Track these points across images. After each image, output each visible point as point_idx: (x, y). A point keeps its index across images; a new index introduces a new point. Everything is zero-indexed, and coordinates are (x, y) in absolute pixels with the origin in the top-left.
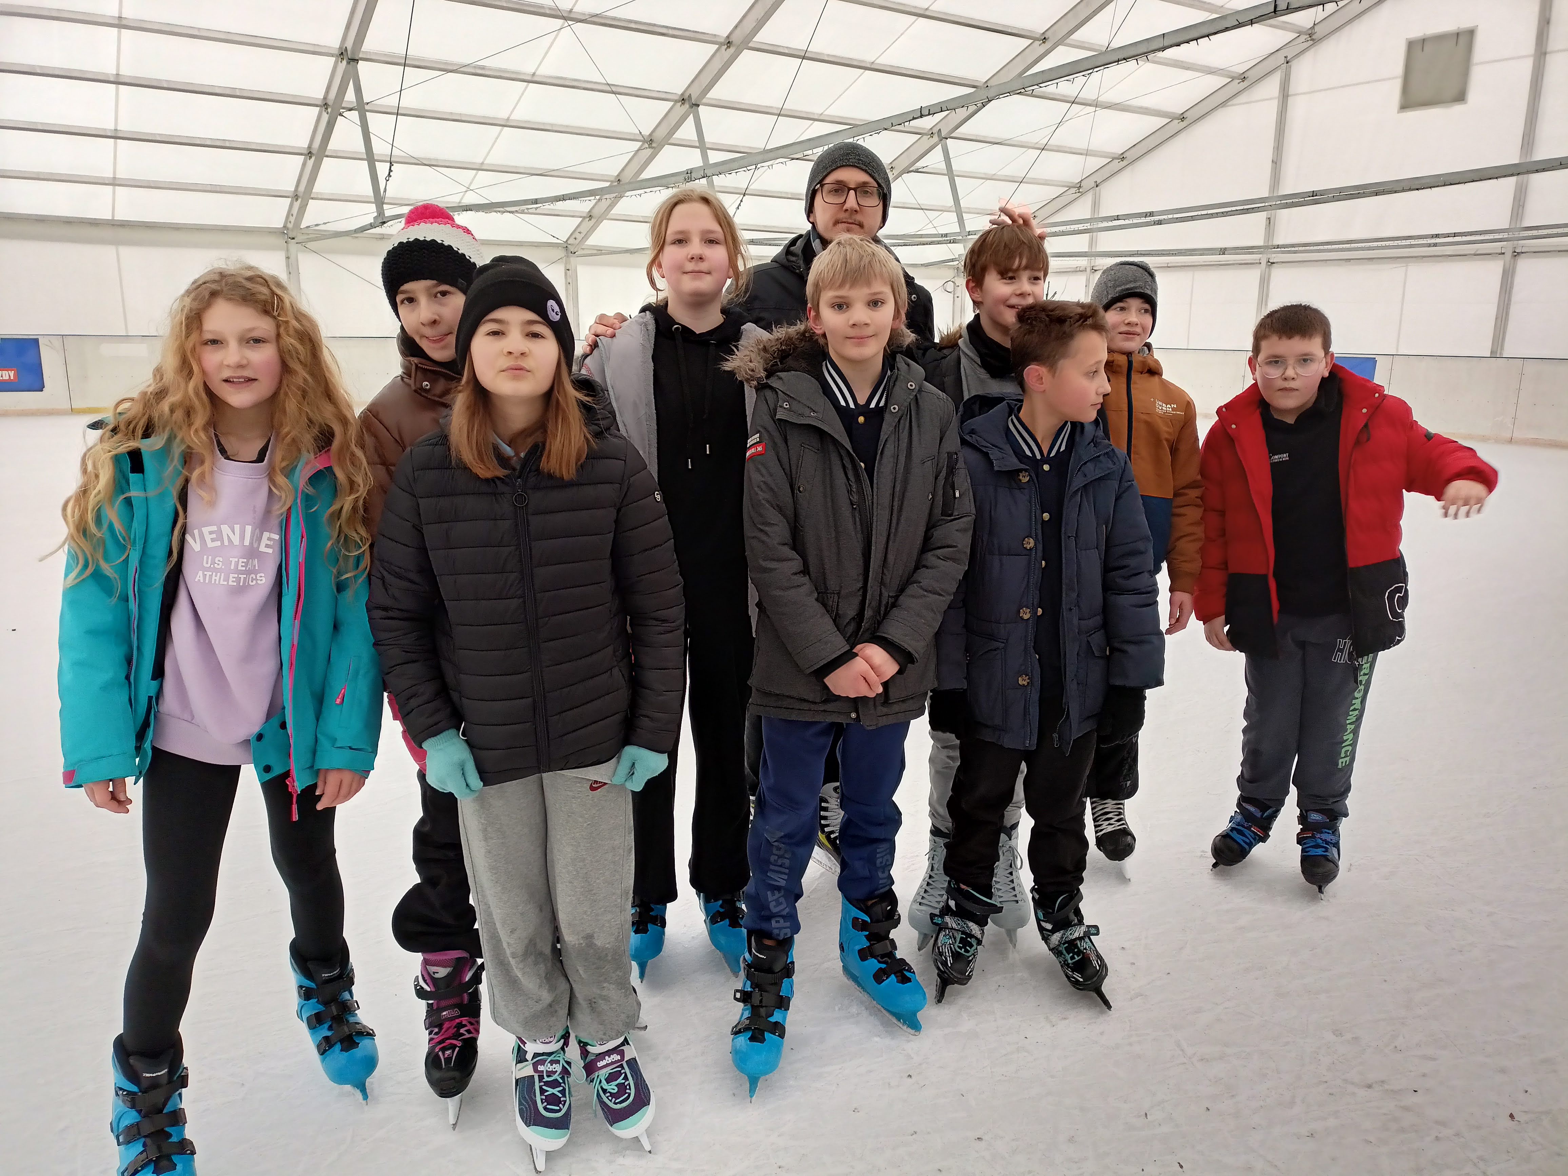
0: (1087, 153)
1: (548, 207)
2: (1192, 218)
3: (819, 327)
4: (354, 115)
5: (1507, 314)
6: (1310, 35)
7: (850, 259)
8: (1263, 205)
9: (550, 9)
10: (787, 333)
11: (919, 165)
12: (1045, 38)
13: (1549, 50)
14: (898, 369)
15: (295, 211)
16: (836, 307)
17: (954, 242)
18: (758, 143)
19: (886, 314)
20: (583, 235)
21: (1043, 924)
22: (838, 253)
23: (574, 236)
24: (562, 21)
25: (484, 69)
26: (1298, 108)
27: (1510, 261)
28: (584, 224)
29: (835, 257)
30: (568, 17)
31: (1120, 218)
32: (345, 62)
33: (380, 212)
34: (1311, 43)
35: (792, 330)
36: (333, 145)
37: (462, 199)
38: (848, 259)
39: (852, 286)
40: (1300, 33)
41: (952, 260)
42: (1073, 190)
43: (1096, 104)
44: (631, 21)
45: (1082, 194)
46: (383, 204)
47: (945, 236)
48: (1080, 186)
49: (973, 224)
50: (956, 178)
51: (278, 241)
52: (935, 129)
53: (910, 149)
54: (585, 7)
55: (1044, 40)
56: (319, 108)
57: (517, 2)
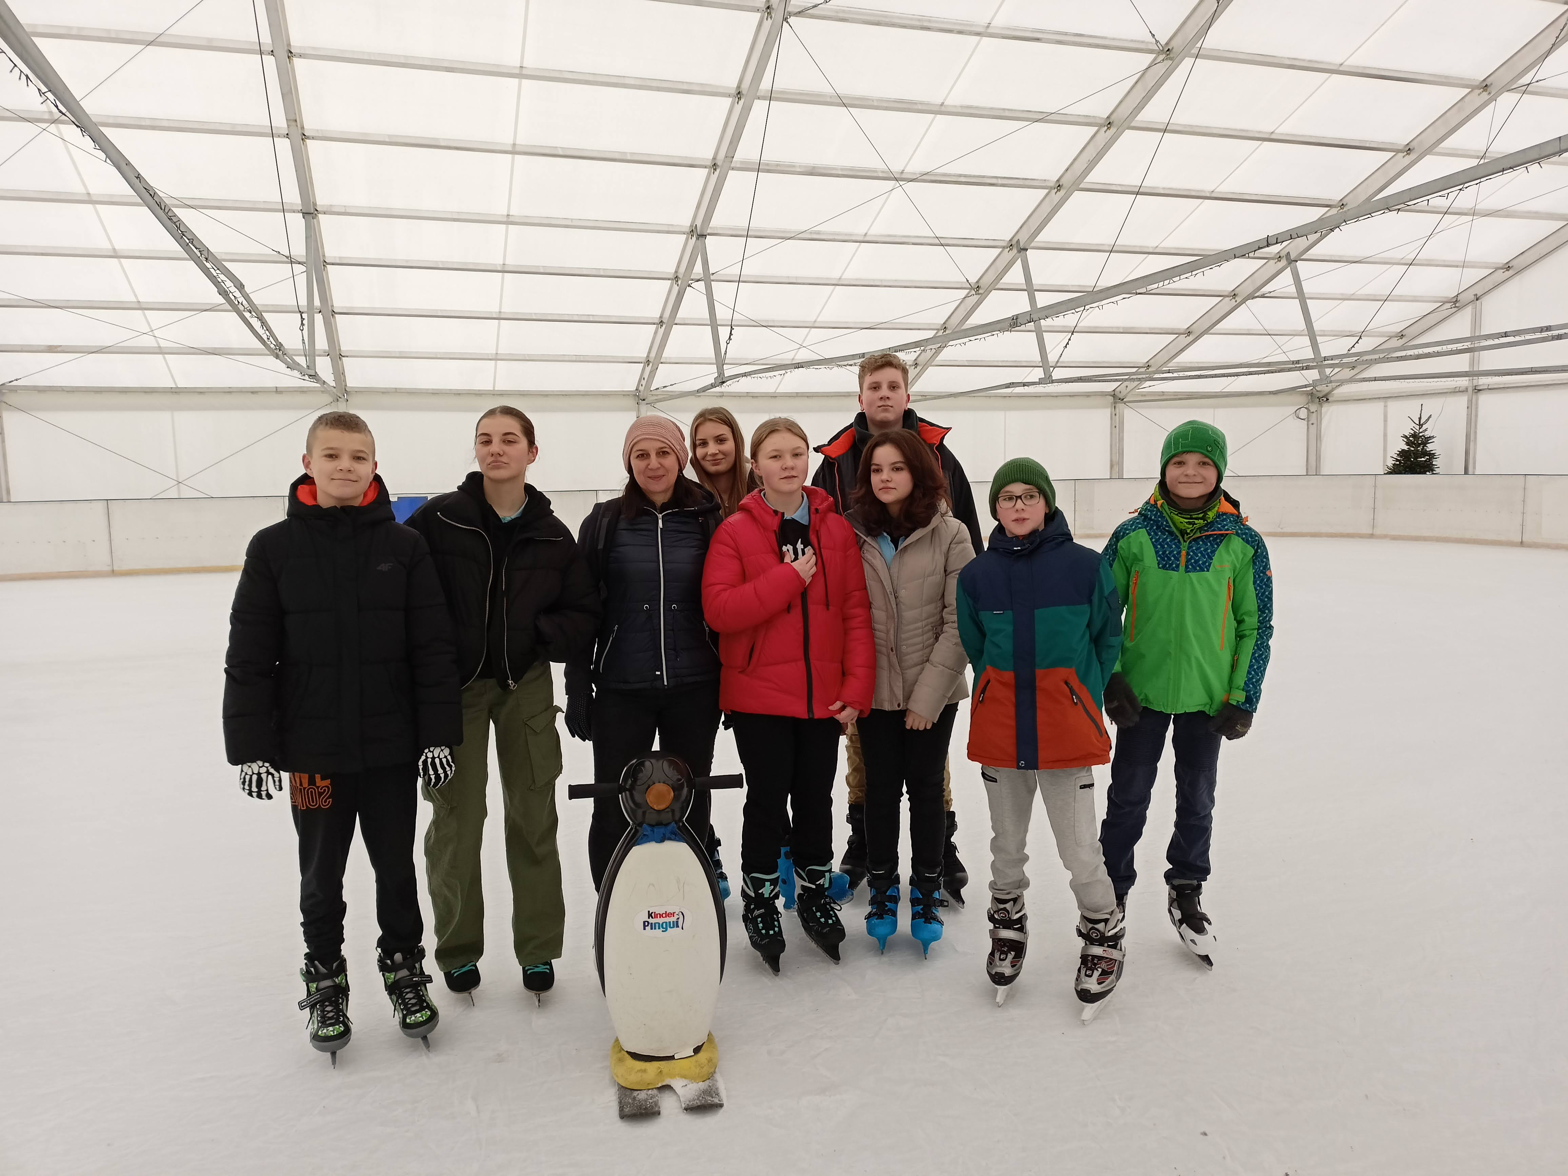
0: (1464, 265)
4: (701, 286)
9: (883, 172)
11: (1264, 290)
12: (1409, 149)
15: (646, 376)
17: (1308, 368)
18: (1088, 281)
24: (894, 182)
25: (819, 233)
30: (899, 178)
31: (1511, 334)
32: (694, 238)
33: (721, 372)
36: (681, 314)
37: (795, 356)
41: (1306, 386)
42: (1448, 305)
43: (1473, 213)
44: (960, 176)
45: (1460, 308)
46: (723, 365)
47: (1296, 363)
48: (1456, 301)
49: (1328, 348)
50: (1308, 301)
51: (632, 402)
52: (1283, 254)
53: (1255, 275)
54: (916, 167)
55: (1409, 151)
56: (671, 281)
57: (852, 169)
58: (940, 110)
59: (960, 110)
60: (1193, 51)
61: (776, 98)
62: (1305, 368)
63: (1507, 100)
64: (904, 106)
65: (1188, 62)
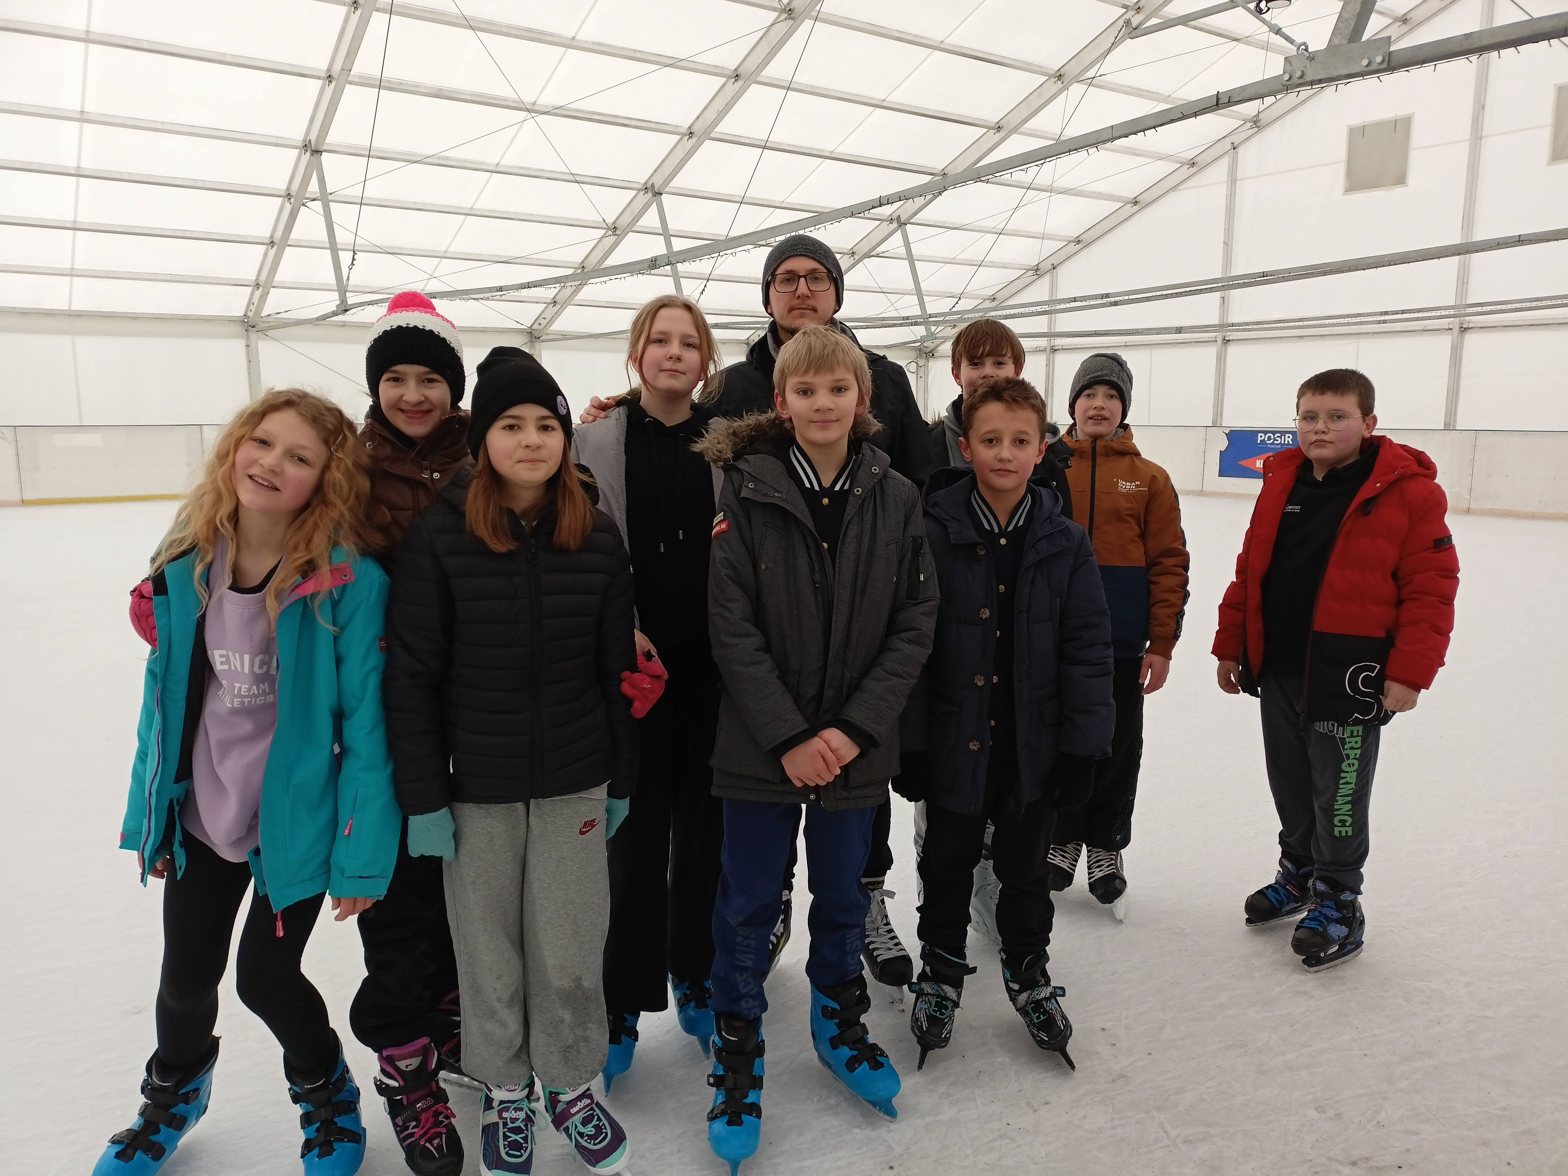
0: (1043, 237)
1: (513, 294)
2: (1148, 299)
3: (785, 412)
4: (318, 205)
5: (1458, 387)
6: (1255, 122)
7: (814, 347)
8: (1216, 285)
9: (514, 101)
10: (757, 420)
11: (880, 249)
12: (999, 127)
13: (1484, 135)
14: (863, 455)
15: (256, 300)
16: (801, 393)
17: (916, 324)
18: (720, 231)
19: (850, 399)
20: (546, 321)
21: (1011, 984)
22: (803, 341)
23: (538, 322)
24: (525, 113)
25: (448, 159)
26: (1246, 191)
27: (1458, 337)
28: (548, 310)
29: (800, 346)
30: (531, 109)
31: (1077, 299)
32: (308, 154)
33: (343, 300)
34: (1256, 130)
35: (763, 418)
36: (296, 234)
37: (425, 286)
38: (812, 348)
39: (816, 373)
40: (1246, 121)
41: (915, 342)
42: (1031, 273)
43: (1051, 190)
44: (594, 113)
45: (1040, 276)
46: (346, 292)
47: (906, 319)
48: (1037, 269)
49: (934, 306)
50: (915, 262)
51: (239, 329)
52: (895, 216)
53: (871, 235)
54: (548, 99)
55: (999, 128)
56: (282, 198)
57: (481, 95)
58: (571, 44)
59: (591, 46)
60: (812, 14)
61: (396, 11)
62: (913, 324)
63: (1077, 89)
64: (535, 35)
65: (808, 24)
